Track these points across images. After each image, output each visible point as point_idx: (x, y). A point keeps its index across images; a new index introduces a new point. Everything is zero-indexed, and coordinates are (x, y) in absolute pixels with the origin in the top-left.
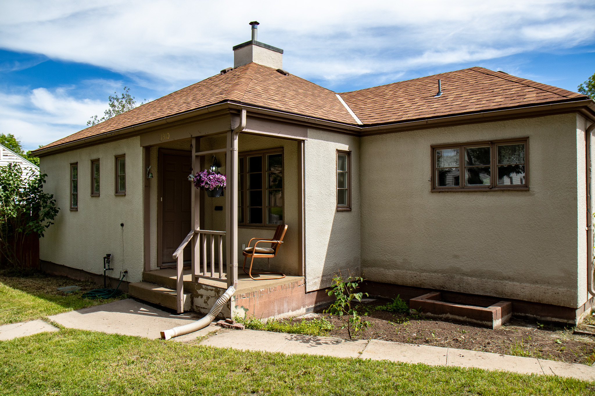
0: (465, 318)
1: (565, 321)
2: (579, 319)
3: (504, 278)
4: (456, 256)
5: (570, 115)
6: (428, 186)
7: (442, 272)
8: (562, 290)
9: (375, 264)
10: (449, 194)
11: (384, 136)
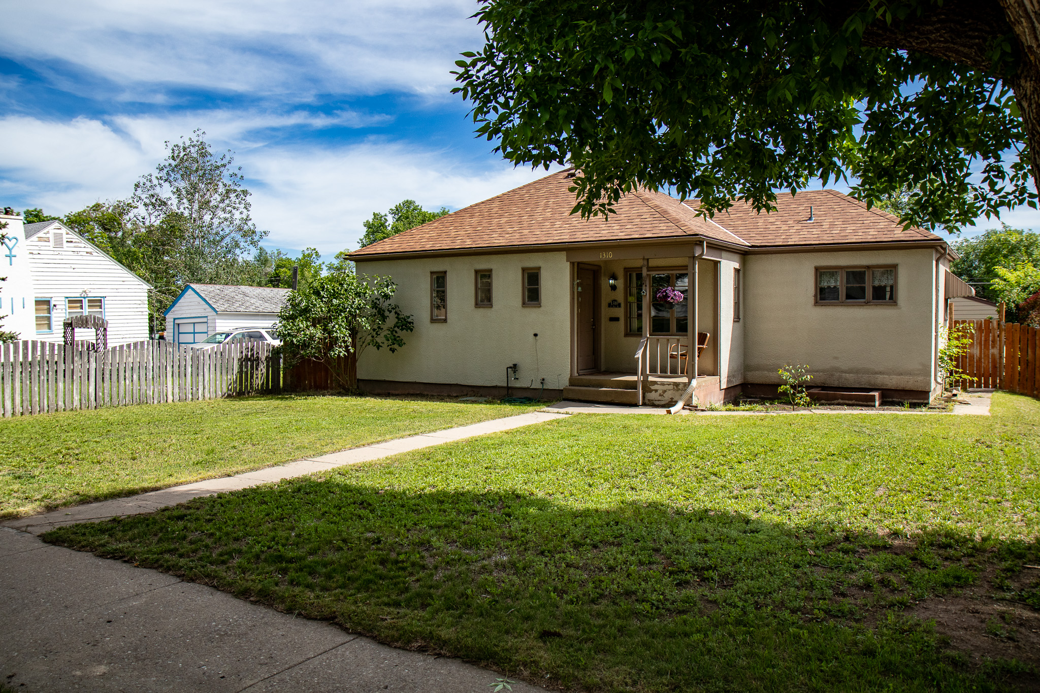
0: (853, 402)
1: (922, 401)
2: (931, 399)
3: (876, 373)
4: (836, 358)
5: (929, 250)
6: (812, 300)
7: (823, 371)
8: (920, 378)
9: (758, 368)
10: (831, 307)
11: (770, 256)
